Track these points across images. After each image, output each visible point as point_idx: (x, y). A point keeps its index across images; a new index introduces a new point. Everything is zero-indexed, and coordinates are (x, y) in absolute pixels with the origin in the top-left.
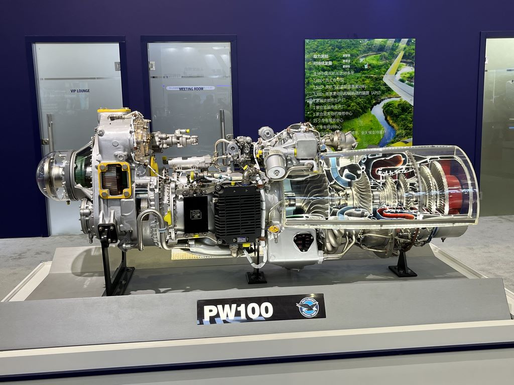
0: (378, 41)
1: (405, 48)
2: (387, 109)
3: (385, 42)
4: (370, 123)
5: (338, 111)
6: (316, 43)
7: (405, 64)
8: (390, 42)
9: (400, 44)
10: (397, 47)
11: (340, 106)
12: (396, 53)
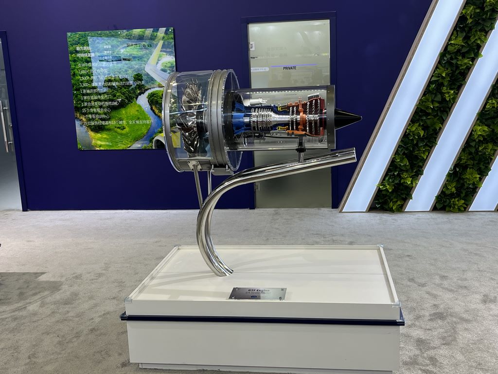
0: (137, 32)
1: (163, 38)
2: (151, 98)
3: (144, 32)
4: (136, 113)
5: (105, 101)
6: (77, 36)
7: (165, 53)
8: (149, 32)
9: (158, 34)
10: (156, 36)
11: (106, 96)
12: (155, 43)
